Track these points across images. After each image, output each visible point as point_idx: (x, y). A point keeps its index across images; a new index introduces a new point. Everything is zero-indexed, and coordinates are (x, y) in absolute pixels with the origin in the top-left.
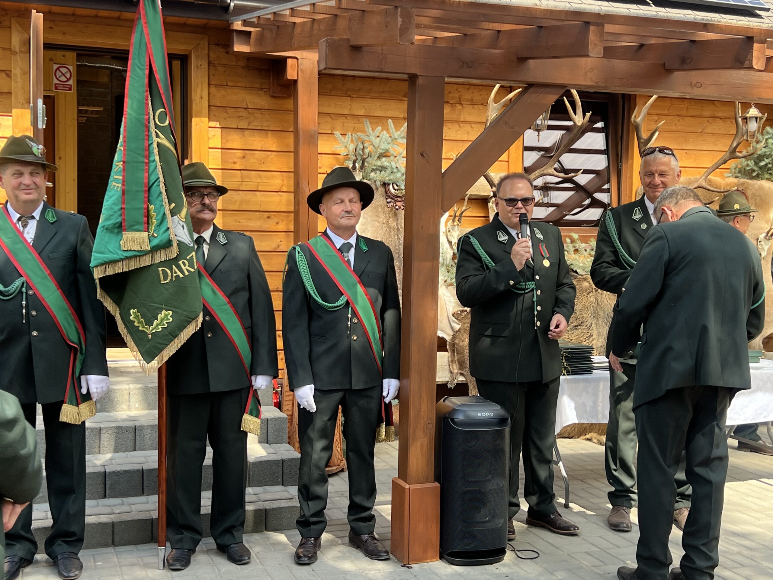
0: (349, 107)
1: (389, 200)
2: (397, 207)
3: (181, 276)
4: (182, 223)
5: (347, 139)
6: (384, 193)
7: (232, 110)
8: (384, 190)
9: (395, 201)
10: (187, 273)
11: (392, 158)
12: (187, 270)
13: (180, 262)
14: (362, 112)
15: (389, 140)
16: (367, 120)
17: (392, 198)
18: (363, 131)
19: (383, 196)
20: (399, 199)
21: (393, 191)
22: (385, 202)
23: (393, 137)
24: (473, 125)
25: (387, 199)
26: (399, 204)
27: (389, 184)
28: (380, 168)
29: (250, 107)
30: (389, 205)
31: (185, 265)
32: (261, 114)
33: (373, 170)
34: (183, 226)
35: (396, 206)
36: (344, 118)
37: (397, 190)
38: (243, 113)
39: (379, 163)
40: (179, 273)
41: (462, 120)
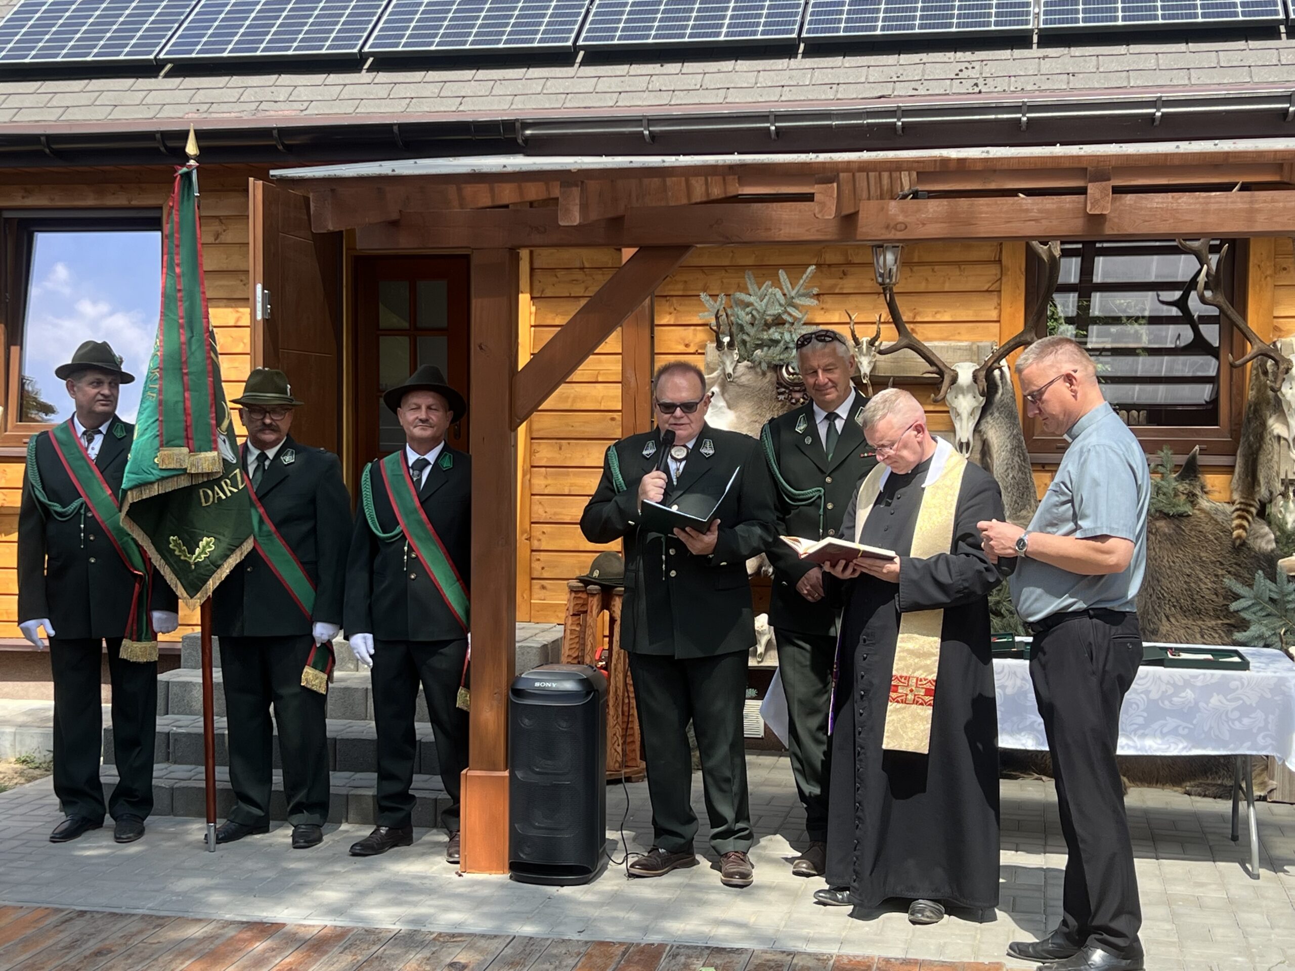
0: (731, 254)
1: (783, 390)
2: (794, 401)
3: (224, 497)
4: (222, 437)
5: (718, 303)
6: (774, 379)
7: (563, 272)
8: (775, 376)
9: (791, 391)
10: (229, 494)
11: (787, 326)
12: (230, 491)
13: (223, 483)
14: (750, 261)
15: (782, 300)
16: (750, 272)
17: (785, 387)
18: (745, 290)
19: (772, 384)
20: (797, 388)
21: (786, 375)
22: (774, 393)
23: (788, 296)
24: (936, 267)
25: (778, 388)
26: (798, 395)
27: (781, 367)
28: (770, 343)
29: (587, 265)
30: (781, 397)
31: (227, 485)
32: (603, 274)
33: (758, 346)
34: (224, 441)
35: (792, 398)
36: (723, 272)
37: (793, 374)
38: (579, 275)
39: (765, 336)
40: (221, 494)
41: (916, 260)
